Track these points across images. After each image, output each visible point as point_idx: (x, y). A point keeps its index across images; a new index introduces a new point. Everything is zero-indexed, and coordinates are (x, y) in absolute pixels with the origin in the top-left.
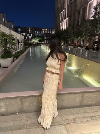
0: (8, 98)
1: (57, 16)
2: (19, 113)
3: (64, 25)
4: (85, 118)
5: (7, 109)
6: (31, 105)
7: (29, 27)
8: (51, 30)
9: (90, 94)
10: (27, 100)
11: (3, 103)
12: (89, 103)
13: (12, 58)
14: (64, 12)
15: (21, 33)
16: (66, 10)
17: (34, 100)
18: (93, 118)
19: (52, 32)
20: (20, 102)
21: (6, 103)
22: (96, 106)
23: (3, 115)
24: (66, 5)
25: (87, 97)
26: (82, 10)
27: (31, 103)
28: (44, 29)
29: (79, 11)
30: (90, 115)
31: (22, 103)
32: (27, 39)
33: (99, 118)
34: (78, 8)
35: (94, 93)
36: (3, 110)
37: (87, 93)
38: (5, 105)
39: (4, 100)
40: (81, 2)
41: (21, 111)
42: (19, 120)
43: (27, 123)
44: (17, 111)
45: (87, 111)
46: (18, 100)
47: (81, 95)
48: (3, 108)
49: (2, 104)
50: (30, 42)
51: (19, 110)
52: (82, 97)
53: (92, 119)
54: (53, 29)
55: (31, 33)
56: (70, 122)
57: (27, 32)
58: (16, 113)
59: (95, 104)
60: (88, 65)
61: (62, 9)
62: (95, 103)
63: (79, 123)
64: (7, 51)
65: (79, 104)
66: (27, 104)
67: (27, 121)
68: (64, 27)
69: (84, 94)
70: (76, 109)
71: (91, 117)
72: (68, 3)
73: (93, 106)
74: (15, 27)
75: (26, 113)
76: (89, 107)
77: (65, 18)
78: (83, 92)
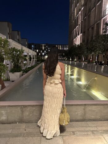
0: (9, 106)
1: (71, 33)
2: (19, 122)
3: (78, 41)
4: (86, 131)
5: (7, 117)
6: (31, 115)
7: (42, 44)
8: (64, 46)
9: (93, 107)
10: (27, 109)
11: (4, 110)
12: (93, 117)
13: (22, 72)
14: (78, 28)
15: (35, 49)
16: (79, 26)
17: (34, 110)
18: (95, 133)
19: (66, 48)
20: (20, 111)
21: (7, 111)
22: (100, 121)
23: (4, 123)
24: (80, 22)
25: (90, 110)
26: (96, 25)
27: (31, 112)
28: (58, 45)
29: (93, 27)
30: (92, 129)
31: (22, 112)
32: (40, 55)
33: (101, 132)
34: (92, 24)
35: (97, 106)
36: (4, 118)
37: (90, 106)
38: (6, 112)
39: (5, 108)
40: (95, 18)
41: (21, 121)
42: (17, 129)
43: (25, 132)
44: (17, 120)
45: (89, 125)
46: (19, 108)
47: (83, 107)
48: (4, 116)
49: (3, 112)
50: (43, 58)
51: (19, 119)
52: (84, 109)
53: (93, 133)
54: (67, 45)
55: (45, 49)
56: (69, 134)
57: (40, 49)
58: (15, 122)
59: (100, 119)
60: (96, 78)
61: (75, 25)
62: (100, 117)
63: (78, 136)
64: (16, 66)
65: (81, 118)
66: (27, 114)
67: (25, 130)
68: (78, 43)
69: (86, 106)
70: (78, 122)
71: (93, 131)
72: (81, 20)
73: (97, 121)
74: (28, 44)
75: (26, 123)
76: (93, 122)
77: (79, 34)
78: (85, 105)
